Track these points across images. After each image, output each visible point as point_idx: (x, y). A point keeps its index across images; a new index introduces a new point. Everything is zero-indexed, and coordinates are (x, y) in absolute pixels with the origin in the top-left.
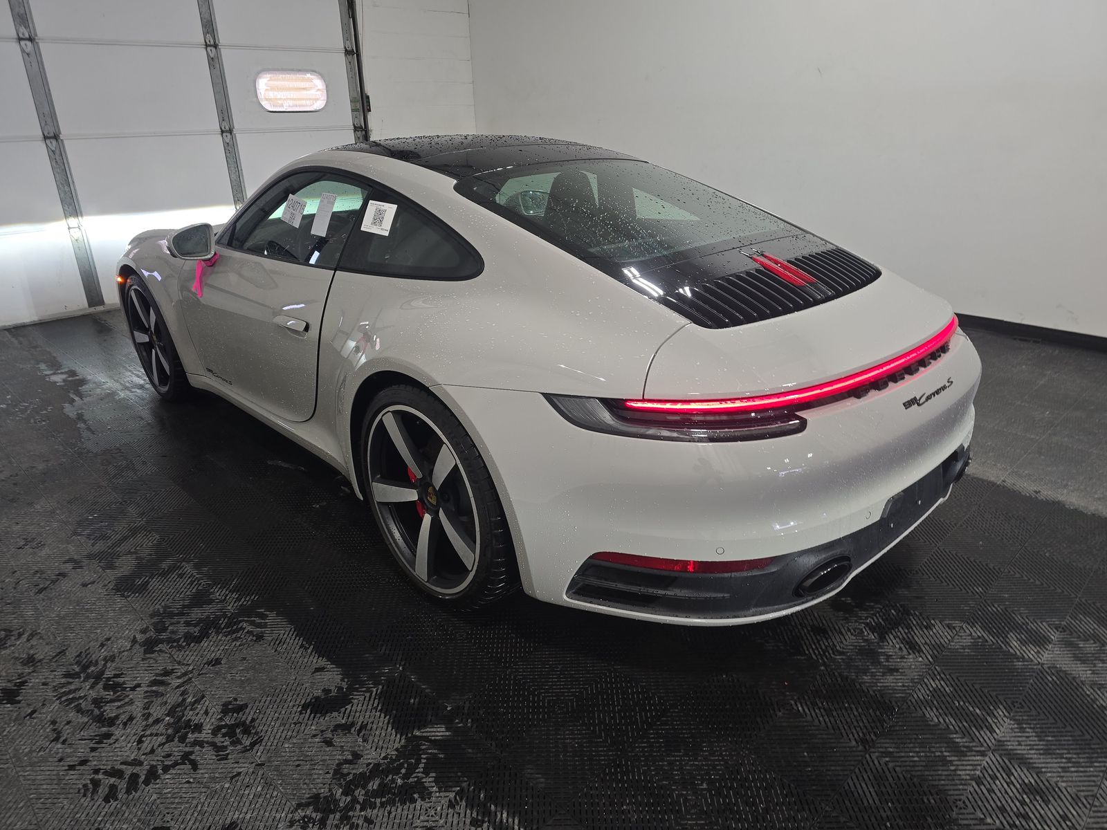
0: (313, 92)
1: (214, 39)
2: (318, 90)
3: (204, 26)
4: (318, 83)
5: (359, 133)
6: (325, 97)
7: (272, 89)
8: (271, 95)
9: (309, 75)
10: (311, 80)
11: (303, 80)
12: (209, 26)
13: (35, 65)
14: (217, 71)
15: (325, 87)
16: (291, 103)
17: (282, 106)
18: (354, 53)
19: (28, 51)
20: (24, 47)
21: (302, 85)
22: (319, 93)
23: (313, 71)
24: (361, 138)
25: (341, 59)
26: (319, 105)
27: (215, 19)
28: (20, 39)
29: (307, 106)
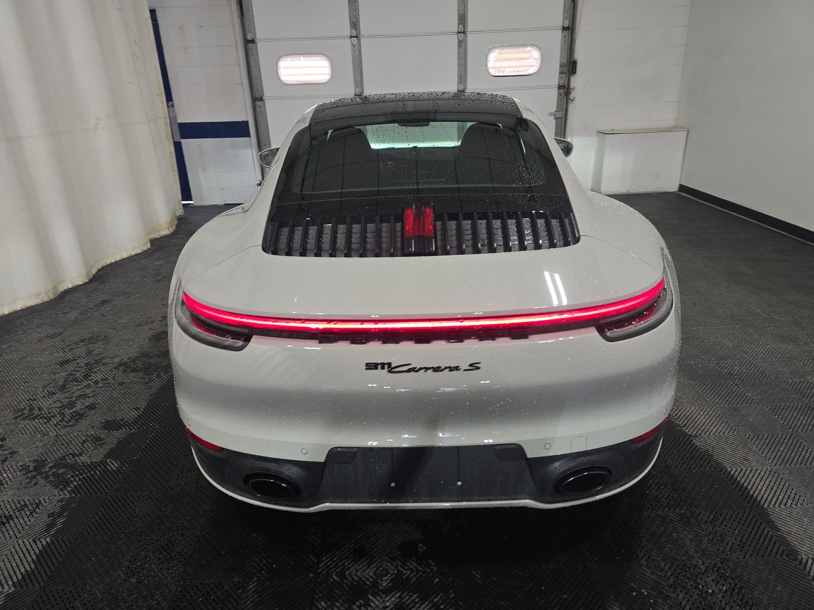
0: (530, 60)
1: (464, 27)
2: (535, 59)
3: (459, 19)
4: (536, 54)
5: (562, 91)
6: (539, 64)
7: (500, 60)
8: (498, 64)
9: (529, 48)
10: (529, 52)
11: (524, 52)
12: (462, 19)
13: (357, 52)
14: (462, 50)
15: (540, 57)
16: (511, 70)
17: (504, 72)
18: (570, 30)
19: (354, 44)
20: (353, 41)
21: (523, 56)
22: (535, 61)
23: (533, 45)
24: (563, 95)
25: (559, 34)
26: (532, 70)
27: (467, 14)
28: (352, 37)
29: (523, 71)
